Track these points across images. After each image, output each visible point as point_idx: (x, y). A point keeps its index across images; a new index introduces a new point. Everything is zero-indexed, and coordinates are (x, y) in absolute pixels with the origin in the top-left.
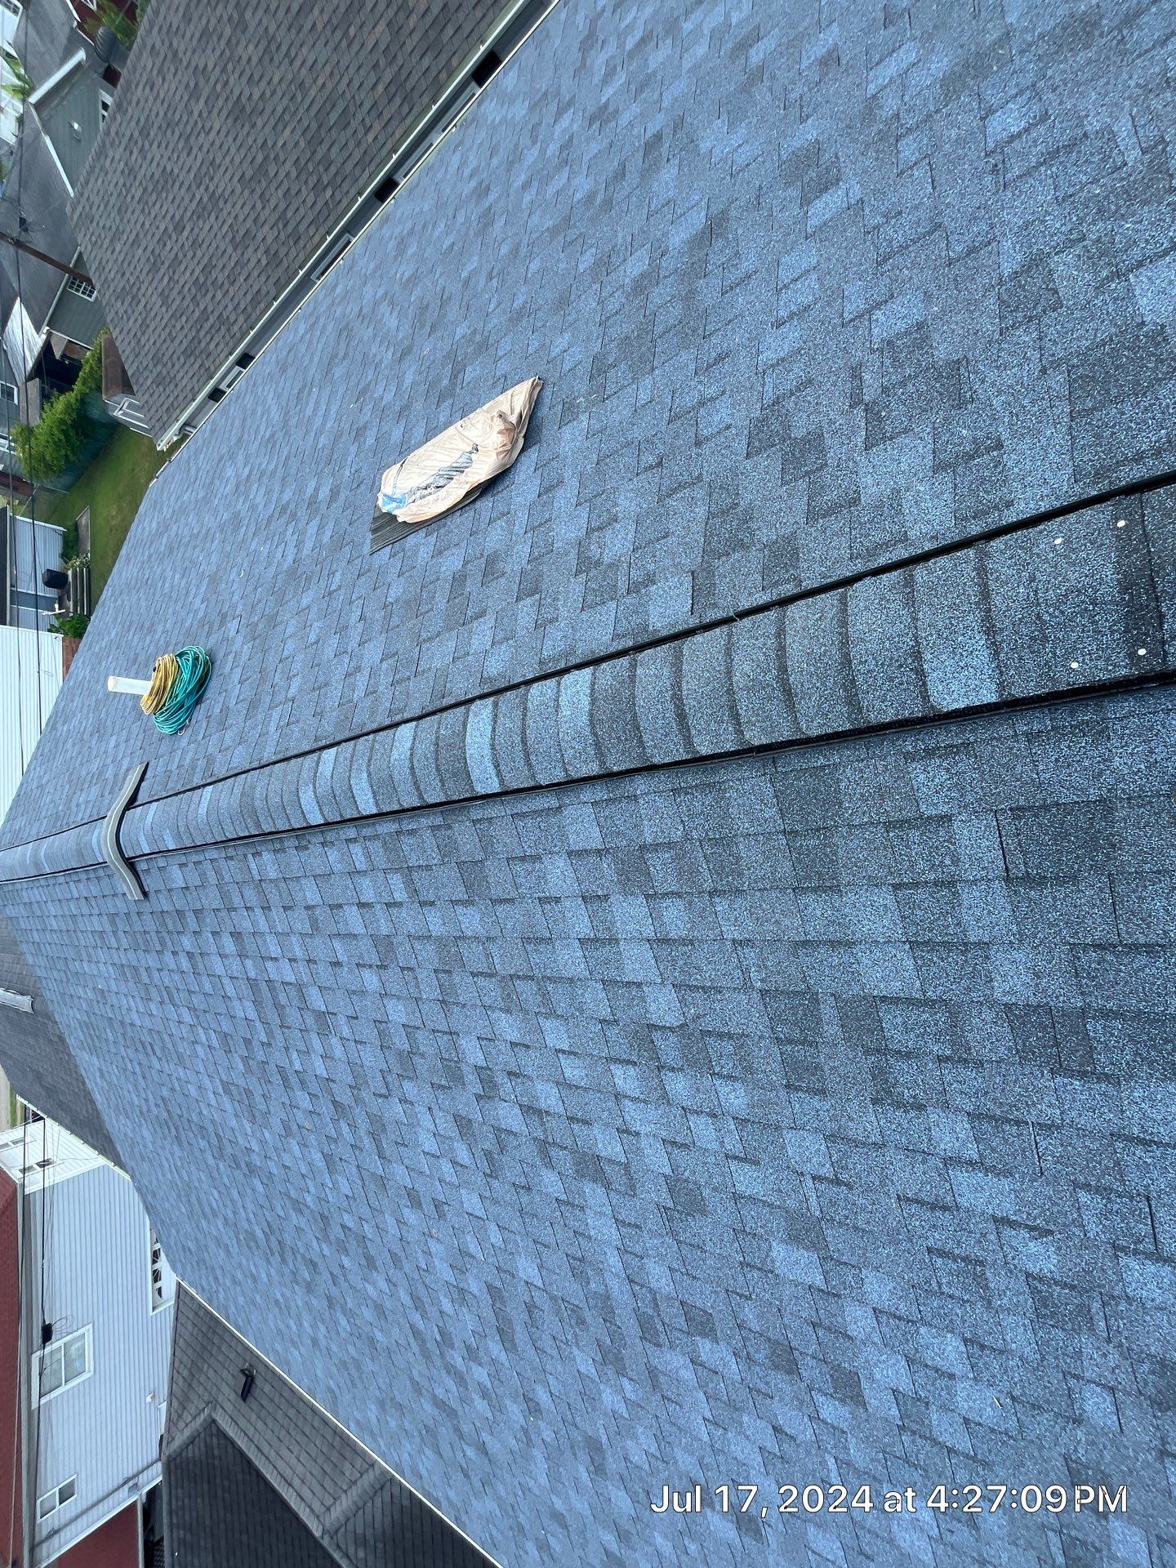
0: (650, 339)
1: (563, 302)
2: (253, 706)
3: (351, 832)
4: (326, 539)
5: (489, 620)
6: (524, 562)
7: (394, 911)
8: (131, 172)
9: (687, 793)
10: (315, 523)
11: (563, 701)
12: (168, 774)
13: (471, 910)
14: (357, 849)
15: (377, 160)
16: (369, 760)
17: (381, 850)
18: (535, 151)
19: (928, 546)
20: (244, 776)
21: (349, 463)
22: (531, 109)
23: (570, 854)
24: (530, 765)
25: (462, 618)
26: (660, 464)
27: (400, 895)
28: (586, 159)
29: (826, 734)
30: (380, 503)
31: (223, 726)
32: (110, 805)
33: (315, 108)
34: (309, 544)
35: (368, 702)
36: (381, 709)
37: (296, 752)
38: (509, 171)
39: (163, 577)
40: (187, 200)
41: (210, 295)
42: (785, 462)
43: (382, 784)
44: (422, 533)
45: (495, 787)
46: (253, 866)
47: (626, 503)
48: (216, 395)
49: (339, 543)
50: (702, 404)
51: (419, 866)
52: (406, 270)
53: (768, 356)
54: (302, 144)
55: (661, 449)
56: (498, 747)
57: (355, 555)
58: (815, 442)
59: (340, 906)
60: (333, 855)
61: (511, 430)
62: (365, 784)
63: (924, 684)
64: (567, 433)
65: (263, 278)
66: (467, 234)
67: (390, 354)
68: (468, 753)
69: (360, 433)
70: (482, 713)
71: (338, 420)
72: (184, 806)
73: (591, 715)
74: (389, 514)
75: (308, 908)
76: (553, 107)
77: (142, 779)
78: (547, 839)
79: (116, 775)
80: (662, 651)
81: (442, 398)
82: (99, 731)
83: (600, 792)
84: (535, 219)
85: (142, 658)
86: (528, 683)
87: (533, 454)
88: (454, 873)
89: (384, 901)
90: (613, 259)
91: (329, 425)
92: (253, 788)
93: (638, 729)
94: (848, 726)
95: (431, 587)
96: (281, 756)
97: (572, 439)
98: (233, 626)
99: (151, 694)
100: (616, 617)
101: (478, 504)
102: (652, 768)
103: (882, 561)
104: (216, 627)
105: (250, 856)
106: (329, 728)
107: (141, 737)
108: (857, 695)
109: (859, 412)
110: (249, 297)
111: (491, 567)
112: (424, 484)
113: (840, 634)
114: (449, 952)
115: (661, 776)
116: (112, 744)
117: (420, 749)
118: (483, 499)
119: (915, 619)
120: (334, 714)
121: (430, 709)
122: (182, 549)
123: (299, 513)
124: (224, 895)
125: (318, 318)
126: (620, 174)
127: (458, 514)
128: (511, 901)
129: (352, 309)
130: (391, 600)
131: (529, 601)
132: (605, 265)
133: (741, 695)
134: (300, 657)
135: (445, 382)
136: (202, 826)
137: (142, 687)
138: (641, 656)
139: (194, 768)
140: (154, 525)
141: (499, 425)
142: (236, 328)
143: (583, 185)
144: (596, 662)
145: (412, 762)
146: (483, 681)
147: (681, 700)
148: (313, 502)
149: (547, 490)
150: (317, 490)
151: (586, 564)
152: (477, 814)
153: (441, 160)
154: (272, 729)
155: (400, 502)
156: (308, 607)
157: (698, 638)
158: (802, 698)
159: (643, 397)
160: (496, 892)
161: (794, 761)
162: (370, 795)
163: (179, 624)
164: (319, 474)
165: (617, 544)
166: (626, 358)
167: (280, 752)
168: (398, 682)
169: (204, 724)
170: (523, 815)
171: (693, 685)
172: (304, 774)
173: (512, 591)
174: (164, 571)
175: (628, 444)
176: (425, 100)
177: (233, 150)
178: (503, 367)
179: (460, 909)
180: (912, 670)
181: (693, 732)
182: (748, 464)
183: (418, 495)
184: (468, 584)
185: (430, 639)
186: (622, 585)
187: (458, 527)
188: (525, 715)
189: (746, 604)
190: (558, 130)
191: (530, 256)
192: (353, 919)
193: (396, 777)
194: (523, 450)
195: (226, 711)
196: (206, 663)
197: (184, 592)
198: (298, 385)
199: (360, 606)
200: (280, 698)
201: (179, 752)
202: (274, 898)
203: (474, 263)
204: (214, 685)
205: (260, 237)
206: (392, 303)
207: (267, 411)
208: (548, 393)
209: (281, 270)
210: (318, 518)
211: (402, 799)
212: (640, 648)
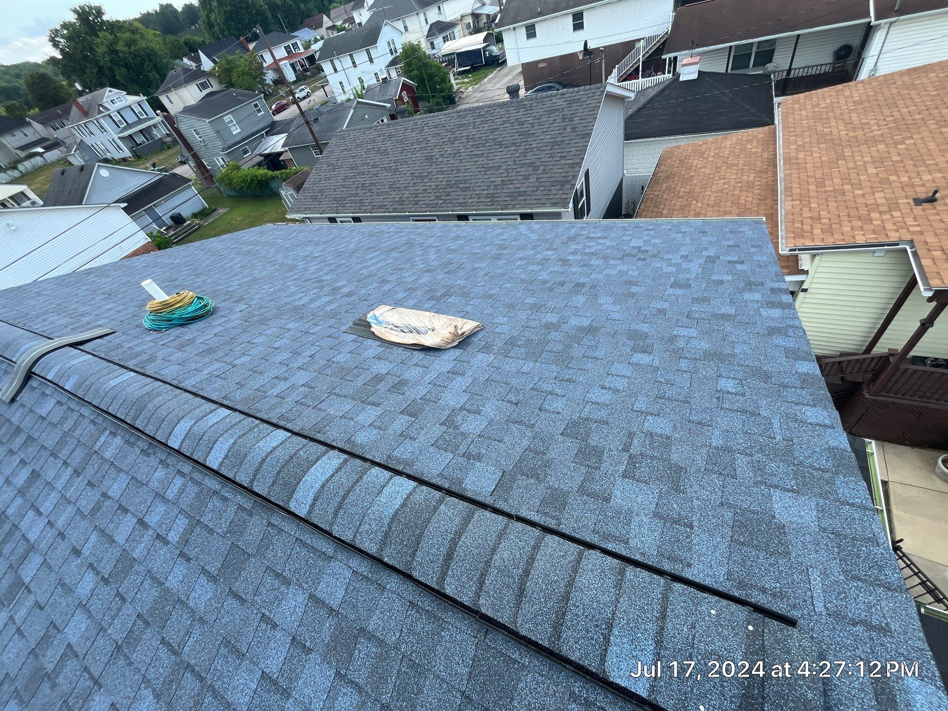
0: (541, 348)
1: (512, 306)
2: (209, 351)
3: (187, 468)
4: (328, 308)
5: (378, 411)
6: (418, 397)
7: (158, 544)
8: (374, 141)
9: (418, 612)
10: (328, 298)
11: (386, 491)
12: (119, 346)
13: (210, 586)
14: (179, 482)
15: (467, 208)
16: (243, 435)
17: (193, 495)
18: (532, 252)
19: (638, 557)
20: (161, 383)
21: (368, 288)
22: (539, 240)
23: (311, 596)
24: (336, 515)
25: (364, 399)
26: (517, 404)
27: (173, 536)
28: (551, 269)
29: (530, 639)
30: (369, 316)
31: (180, 348)
32: (63, 335)
33: (457, 179)
34: (318, 304)
35: (274, 401)
36: (278, 410)
37: (205, 395)
38: (518, 250)
39: (231, 260)
40: (386, 162)
41: (365, 191)
42: (579, 451)
43: (236, 455)
44: (378, 343)
45: (302, 513)
46: (102, 439)
47: (490, 409)
48: (332, 220)
49: (333, 315)
50: (551, 393)
51: (206, 526)
52: (453, 246)
53: (592, 396)
54: (444, 183)
55: (521, 397)
56: (326, 489)
57: (336, 326)
58: (598, 453)
59: (126, 511)
60: (160, 473)
61: (456, 335)
62: (226, 447)
63: (606, 650)
64: (480, 356)
65: (391, 203)
66: (486, 255)
67: (422, 266)
68: (306, 478)
69: (383, 282)
70: (334, 459)
71: (379, 270)
72: (106, 371)
73: (396, 513)
74: (369, 323)
75: (105, 495)
76: (548, 246)
77: (100, 337)
78: (305, 573)
79: (88, 323)
80: (462, 505)
81: (432, 298)
82: (110, 295)
83: (363, 567)
84: (518, 271)
85: (177, 283)
86: (375, 463)
87: (458, 352)
88: (224, 549)
89: (158, 531)
90: (542, 308)
91: (372, 268)
92: (158, 395)
93: (418, 544)
94: (546, 644)
95: (361, 370)
96: (194, 390)
97: (481, 361)
98: (241, 306)
99: (160, 303)
100: (448, 464)
101: (415, 352)
102: (409, 577)
103: (610, 547)
104: (233, 300)
105: (108, 432)
106: (238, 398)
107: (129, 316)
108: (562, 625)
109: (626, 456)
110: (379, 204)
111: (399, 386)
112: (397, 325)
113: (571, 576)
114: (164, 607)
115: (410, 586)
116: (108, 307)
117: (280, 451)
118: (420, 352)
119: (617, 600)
120: (249, 392)
121: (305, 433)
122: (254, 257)
123: (325, 288)
124: (62, 443)
125: (402, 232)
126: (562, 284)
127: (403, 349)
128: (243, 601)
129: (420, 240)
130: (335, 360)
131: (407, 418)
132: (537, 308)
133: (493, 571)
134: (260, 348)
135: (439, 294)
136: (101, 391)
137: (160, 296)
138: (449, 499)
139: (137, 355)
140: (251, 239)
141: (452, 329)
142: (364, 208)
143: (544, 276)
144: (422, 482)
145: (267, 457)
146: (349, 441)
147: (456, 545)
148: (336, 290)
149: (453, 372)
150: (343, 286)
151: (449, 422)
152: (276, 520)
153: (493, 227)
154: (206, 372)
155: (379, 323)
156: (289, 330)
157: (487, 514)
158: (528, 602)
159: (525, 369)
160: (238, 586)
161: (499, 642)
162: (223, 455)
163: (215, 284)
164: (350, 282)
165: (473, 425)
166: (526, 347)
167: (197, 387)
168: (301, 403)
169: (172, 338)
170: (303, 544)
171: (469, 542)
172: (197, 412)
173: (402, 406)
174: (235, 258)
175: (506, 383)
176: (499, 207)
177: (417, 165)
178: (469, 309)
179: (203, 579)
180: (602, 634)
181: (450, 573)
182: (561, 438)
183: (390, 327)
184: (381, 384)
185: (338, 395)
186: (462, 449)
187: (398, 354)
188: (357, 481)
189: (524, 513)
190: (545, 253)
191: (508, 281)
192: (125, 527)
193: (249, 458)
194: (454, 347)
195: (191, 342)
196: (208, 312)
197: (234, 274)
198: (372, 245)
199: (317, 350)
200: (228, 359)
201: (140, 341)
202: (90, 471)
203: (483, 265)
204: (200, 324)
205: (402, 192)
206: (438, 251)
207: (349, 242)
208: (482, 334)
209: (400, 207)
210: (333, 297)
211: (240, 473)
212: (450, 493)
